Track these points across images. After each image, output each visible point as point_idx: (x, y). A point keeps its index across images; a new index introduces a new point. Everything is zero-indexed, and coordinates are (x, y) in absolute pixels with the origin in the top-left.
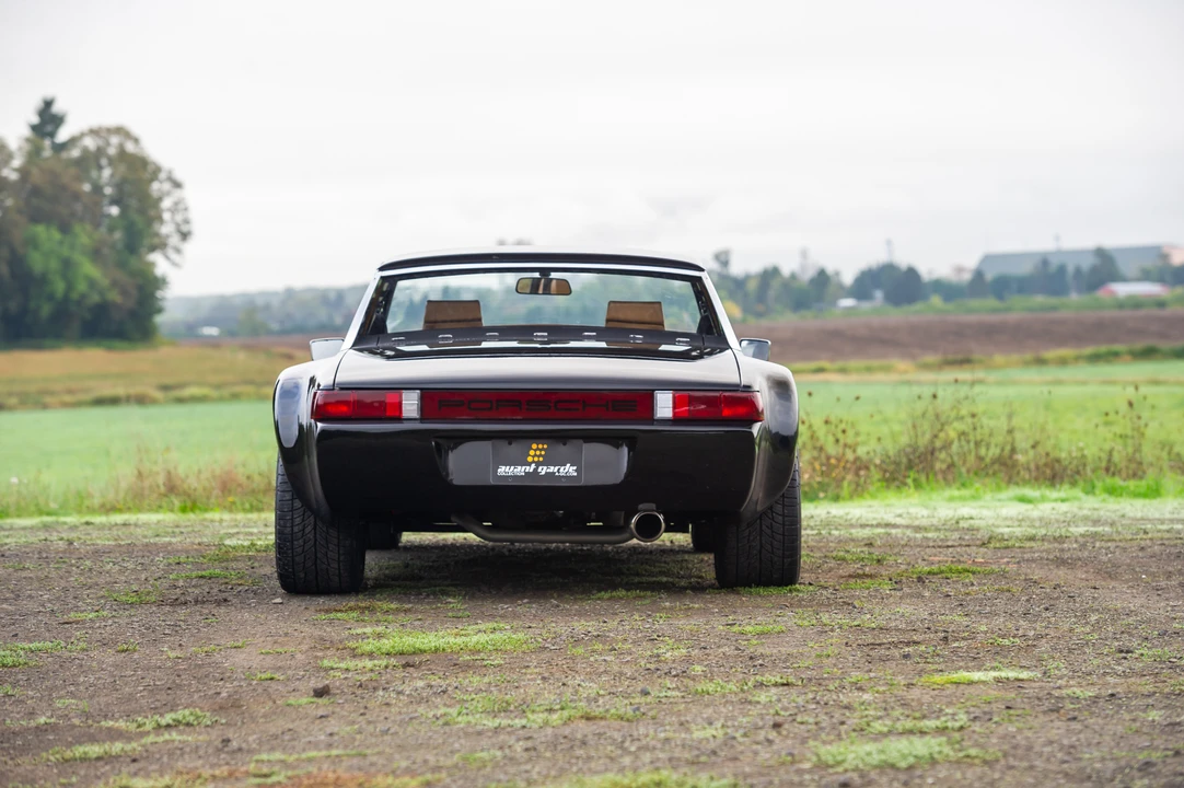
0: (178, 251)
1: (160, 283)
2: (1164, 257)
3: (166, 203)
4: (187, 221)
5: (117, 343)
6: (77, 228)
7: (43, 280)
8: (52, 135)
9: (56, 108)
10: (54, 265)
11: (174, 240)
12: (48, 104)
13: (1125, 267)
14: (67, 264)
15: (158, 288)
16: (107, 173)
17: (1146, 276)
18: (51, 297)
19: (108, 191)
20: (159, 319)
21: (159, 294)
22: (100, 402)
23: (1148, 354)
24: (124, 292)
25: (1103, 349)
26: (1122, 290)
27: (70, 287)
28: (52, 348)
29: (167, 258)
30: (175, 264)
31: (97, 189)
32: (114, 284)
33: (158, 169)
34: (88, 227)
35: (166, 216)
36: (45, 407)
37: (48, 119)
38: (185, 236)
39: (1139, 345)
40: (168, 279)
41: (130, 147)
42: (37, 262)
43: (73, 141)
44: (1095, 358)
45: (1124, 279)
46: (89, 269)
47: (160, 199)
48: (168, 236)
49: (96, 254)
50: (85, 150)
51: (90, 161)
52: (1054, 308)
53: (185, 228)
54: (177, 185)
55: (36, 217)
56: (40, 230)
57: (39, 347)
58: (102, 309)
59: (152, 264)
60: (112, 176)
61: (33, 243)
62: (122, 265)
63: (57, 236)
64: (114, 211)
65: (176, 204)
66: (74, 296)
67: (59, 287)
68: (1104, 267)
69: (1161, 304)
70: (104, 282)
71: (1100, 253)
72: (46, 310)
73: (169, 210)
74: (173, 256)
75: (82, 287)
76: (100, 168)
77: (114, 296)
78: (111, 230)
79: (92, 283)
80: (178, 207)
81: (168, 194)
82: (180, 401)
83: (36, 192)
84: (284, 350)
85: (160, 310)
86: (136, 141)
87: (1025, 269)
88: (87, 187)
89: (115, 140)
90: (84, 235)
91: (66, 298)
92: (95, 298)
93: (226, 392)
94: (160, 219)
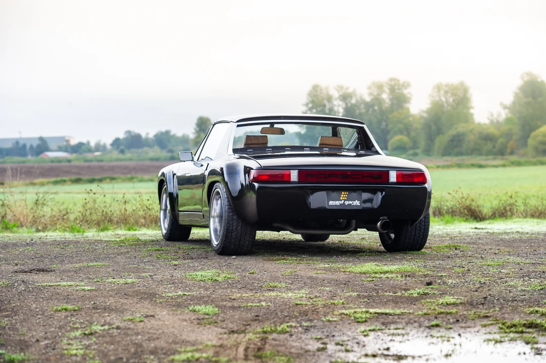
2: (68, 141)
13: (52, 145)
17: (60, 149)
23: (77, 181)
25: (59, 179)
26: (51, 155)
39: (74, 177)
44: (56, 183)
45: (52, 151)
52: (24, 162)
68: (42, 146)
69: (69, 161)
71: (41, 139)
87: (9, 145)
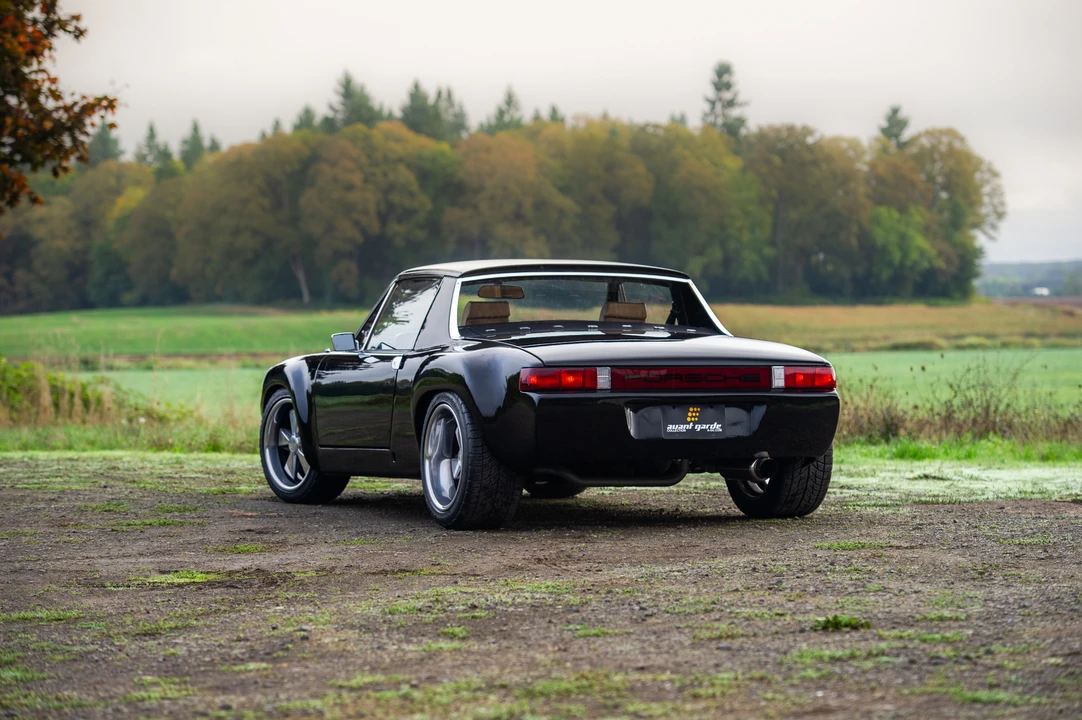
0: (994, 227)
1: (978, 253)
3: (986, 189)
4: (1002, 204)
5: (941, 301)
6: (912, 209)
7: (884, 250)
8: (897, 136)
9: (902, 114)
10: (893, 238)
11: (992, 218)
12: (895, 111)
14: (903, 239)
15: (977, 257)
16: (938, 166)
18: (890, 264)
19: (940, 179)
20: (976, 283)
21: (977, 261)
22: (896, 348)
24: (948, 260)
27: (905, 255)
28: (890, 303)
29: (985, 233)
30: (991, 238)
31: (931, 179)
32: (940, 253)
33: (980, 162)
34: (921, 208)
35: (986, 199)
36: (853, 350)
37: (895, 124)
38: (1000, 216)
40: (984, 250)
41: (957, 145)
42: (879, 235)
43: (913, 140)
46: (920, 241)
47: (982, 186)
48: (987, 215)
49: (926, 230)
50: (922, 148)
51: (925, 157)
53: (1000, 209)
54: (995, 175)
55: (880, 200)
56: (883, 211)
57: (879, 303)
58: (930, 274)
59: (973, 238)
60: (942, 168)
61: (877, 221)
62: (948, 238)
63: (896, 215)
64: (944, 195)
65: (994, 190)
66: (908, 263)
67: (897, 256)
70: (933, 252)
72: (886, 274)
73: (989, 195)
74: (991, 232)
75: (914, 256)
76: (933, 161)
77: (940, 264)
78: (940, 211)
79: (922, 253)
80: (996, 192)
81: (987, 182)
82: (960, 348)
83: (881, 181)
84: (1068, 308)
85: (976, 275)
86: (962, 139)
88: (923, 177)
89: (945, 140)
90: (918, 215)
91: (902, 264)
92: (926, 265)
93: (998, 342)
94: (980, 203)
